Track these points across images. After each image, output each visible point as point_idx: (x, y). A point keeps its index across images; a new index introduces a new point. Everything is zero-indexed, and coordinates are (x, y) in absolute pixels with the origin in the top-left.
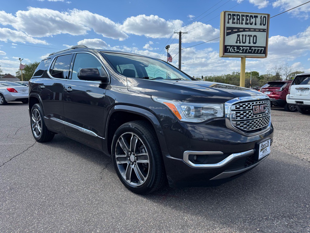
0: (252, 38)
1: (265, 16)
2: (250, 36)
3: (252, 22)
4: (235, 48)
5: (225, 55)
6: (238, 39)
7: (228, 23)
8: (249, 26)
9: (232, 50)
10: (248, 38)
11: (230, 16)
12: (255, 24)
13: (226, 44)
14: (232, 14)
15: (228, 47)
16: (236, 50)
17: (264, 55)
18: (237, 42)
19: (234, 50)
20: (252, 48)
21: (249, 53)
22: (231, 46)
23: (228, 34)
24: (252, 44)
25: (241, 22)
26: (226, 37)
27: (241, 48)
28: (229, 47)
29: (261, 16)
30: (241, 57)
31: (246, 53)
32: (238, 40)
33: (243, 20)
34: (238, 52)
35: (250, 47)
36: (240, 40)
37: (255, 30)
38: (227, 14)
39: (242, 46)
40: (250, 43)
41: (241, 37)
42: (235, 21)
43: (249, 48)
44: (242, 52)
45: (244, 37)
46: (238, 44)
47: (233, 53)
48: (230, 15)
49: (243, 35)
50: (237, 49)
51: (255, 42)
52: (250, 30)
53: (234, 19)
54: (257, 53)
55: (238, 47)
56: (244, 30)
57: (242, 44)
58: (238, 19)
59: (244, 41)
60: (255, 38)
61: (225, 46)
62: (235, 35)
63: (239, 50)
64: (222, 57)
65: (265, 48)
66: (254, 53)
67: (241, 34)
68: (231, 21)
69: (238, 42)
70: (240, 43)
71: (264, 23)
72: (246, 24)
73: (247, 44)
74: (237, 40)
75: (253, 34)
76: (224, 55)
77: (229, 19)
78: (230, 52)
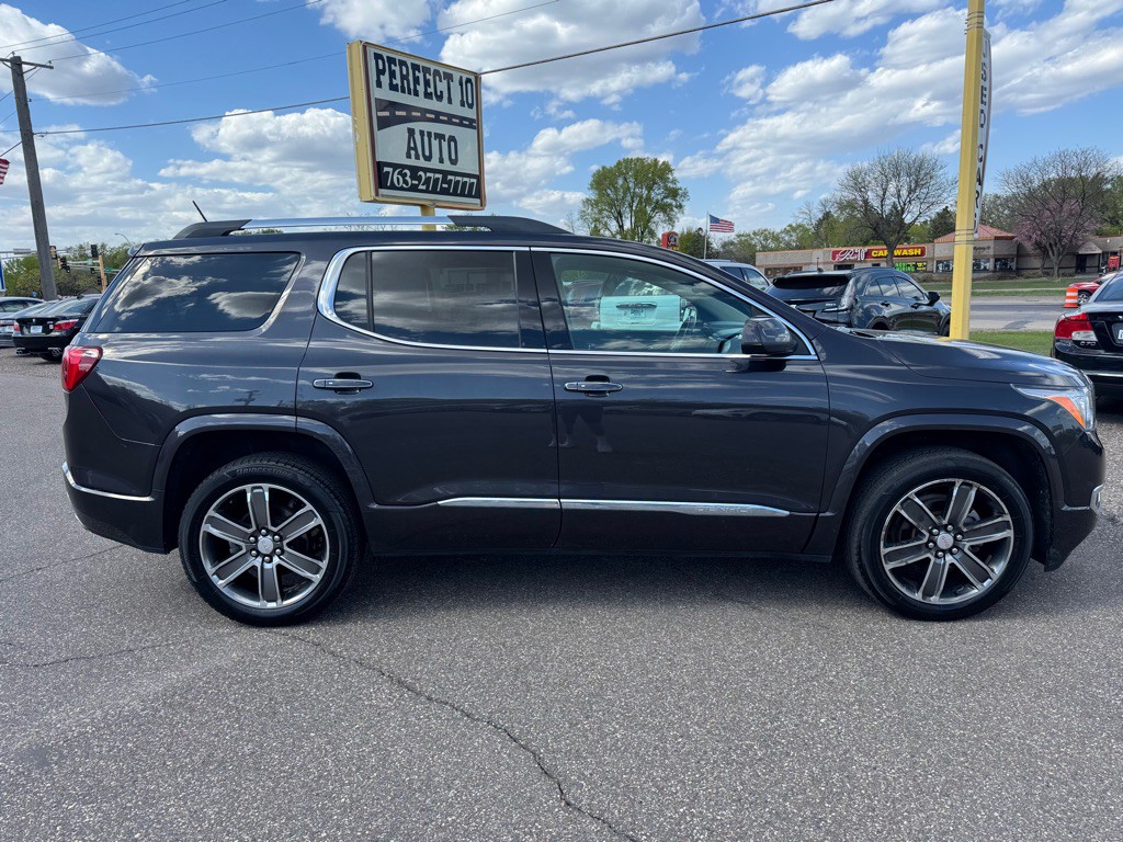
0: (445, 144)
1: (469, 77)
2: (440, 137)
3: (441, 92)
4: (406, 174)
5: (383, 196)
6: (412, 145)
7: (379, 84)
8: (433, 105)
9: (398, 179)
10: (435, 143)
11: (380, 62)
12: (450, 101)
13: (379, 158)
14: (385, 55)
15: (386, 169)
16: (408, 178)
17: (478, 201)
18: (409, 156)
19: (405, 182)
20: (449, 177)
21: (445, 192)
22: (395, 166)
23: (384, 123)
24: (447, 166)
25: (412, 87)
26: (379, 134)
27: (421, 173)
28: (390, 170)
29: (461, 77)
30: (422, 206)
31: (434, 191)
32: (412, 149)
33: (416, 80)
34: (414, 189)
35: (445, 173)
36: (415, 149)
37: (450, 119)
38: (371, 52)
39: (426, 170)
40: (441, 161)
41: (417, 136)
42: (397, 81)
43: (440, 176)
44: (424, 187)
45: (426, 139)
46: (412, 162)
47: (402, 189)
48: (380, 57)
49: (422, 133)
50: (412, 178)
51: (453, 157)
52: (437, 117)
53: (392, 75)
54: (462, 195)
55: (414, 170)
56: (424, 115)
57: (422, 163)
58: (404, 77)
59: (427, 153)
60: (452, 144)
61: (379, 163)
62: (402, 129)
63: (416, 182)
64: (375, 201)
65: (479, 178)
66: (455, 194)
67: (417, 126)
68: (385, 79)
69: (413, 152)
70: (417, 157)
71: (470, 102)
72: (428, 95)
73: (434, 164)
74: (409, 149)
75: (447, 130)
76: (377, 194)
77: (380, 72)
78: (393, 187)
